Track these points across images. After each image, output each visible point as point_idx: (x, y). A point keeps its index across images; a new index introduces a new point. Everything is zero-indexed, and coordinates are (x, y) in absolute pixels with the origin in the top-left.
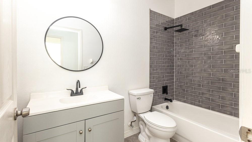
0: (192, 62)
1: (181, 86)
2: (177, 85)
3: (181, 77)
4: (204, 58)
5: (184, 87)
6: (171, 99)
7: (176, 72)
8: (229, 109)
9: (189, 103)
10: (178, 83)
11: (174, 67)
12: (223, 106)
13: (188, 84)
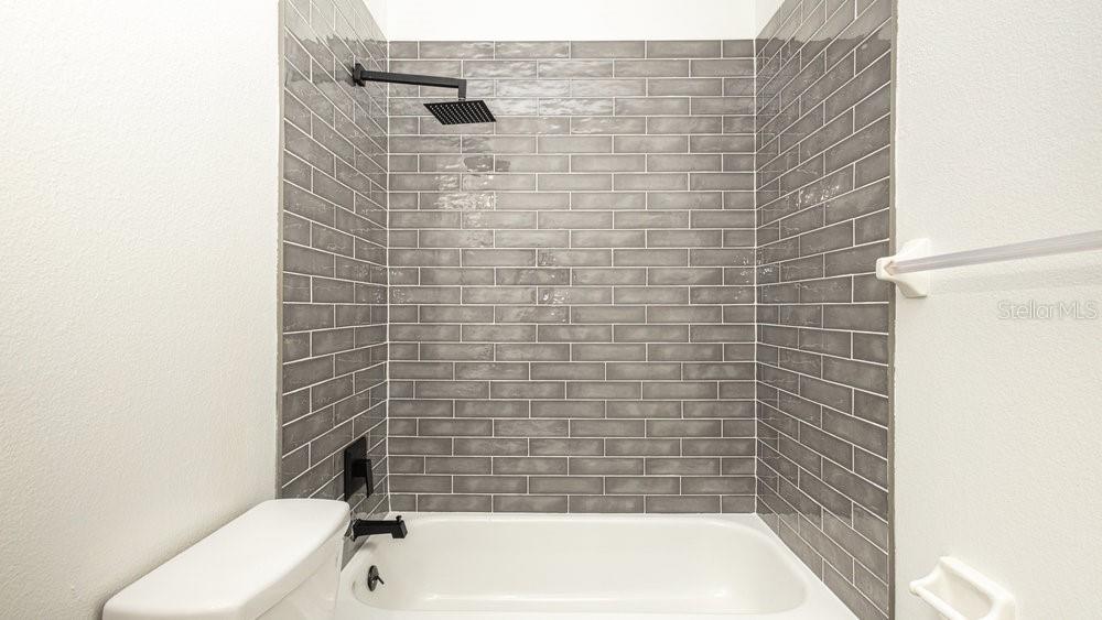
0: (485, 296)
1: (425, 427)
2: (403, 424)
3: (425, 374)
4: (541, 274)
5: (446, 428)
6: (398, 517)
7: (400, 351)
8: (632, 487)
9: (471, 507)
10: (407, 408)
11: (386, 321)
12: (612, 483)
13: (469, 409)
